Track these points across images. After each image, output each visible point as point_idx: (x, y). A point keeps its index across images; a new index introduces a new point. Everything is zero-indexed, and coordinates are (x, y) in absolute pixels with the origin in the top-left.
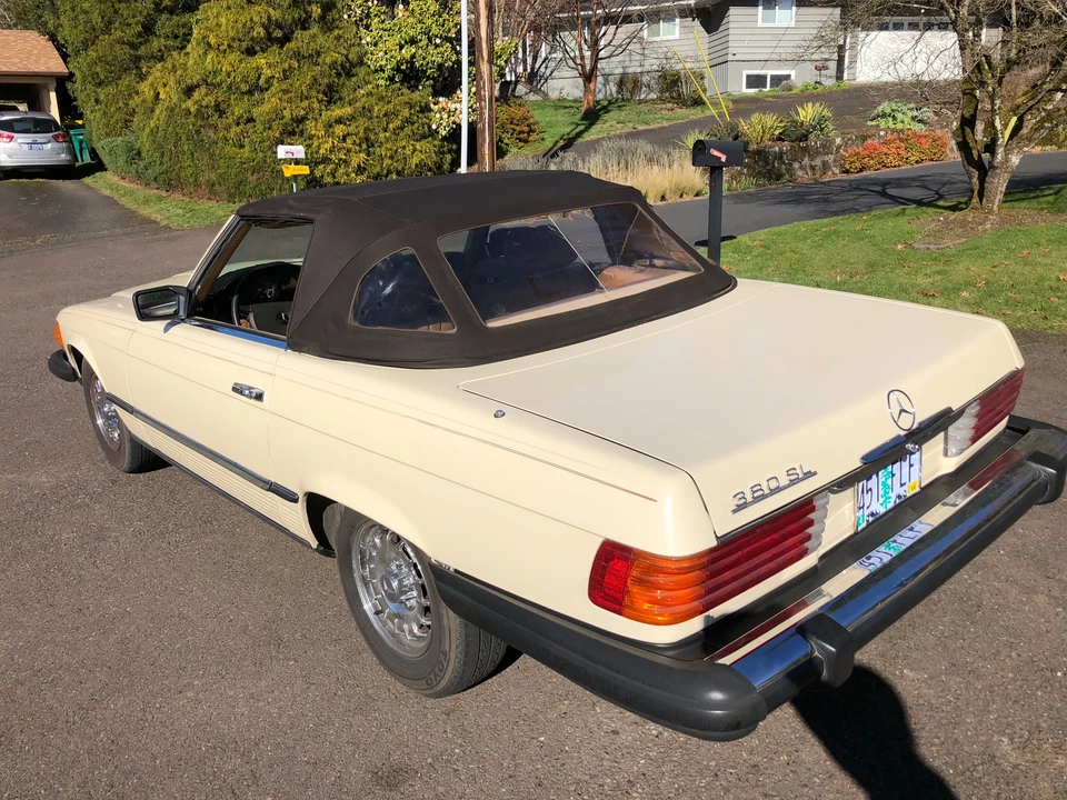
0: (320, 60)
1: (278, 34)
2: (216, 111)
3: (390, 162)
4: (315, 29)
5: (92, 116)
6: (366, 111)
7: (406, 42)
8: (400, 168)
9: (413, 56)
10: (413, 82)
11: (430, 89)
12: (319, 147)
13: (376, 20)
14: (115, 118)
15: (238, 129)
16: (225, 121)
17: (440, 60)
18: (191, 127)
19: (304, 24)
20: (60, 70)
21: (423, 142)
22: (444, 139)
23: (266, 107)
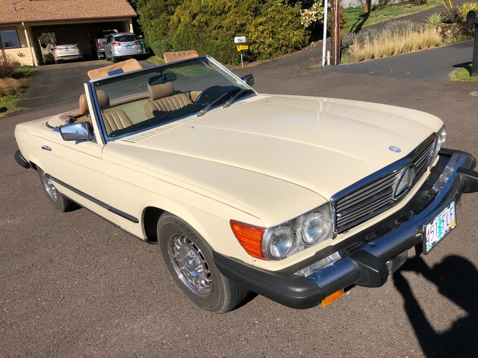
2: (205, 24)
3: (283, 41)
5: (149, 32)
6: (272, 19)
8: (287, 44)
10: (293, 3)
11: (301, 6)
12: (251, 37)
14: (159, 32)
15: (215, 32)
16: (210, 28)
18: (195, 32)
20: (133, 14)
21: (298, 31)
22: (307, 29)
23: (228, 21)
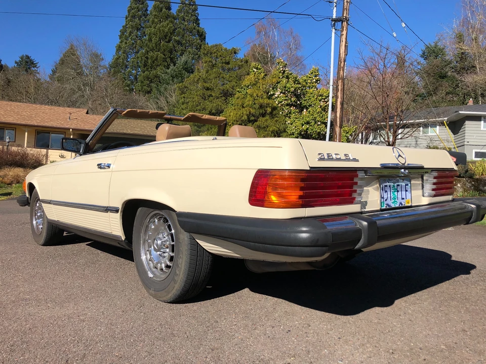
0: (268, 129)
1: (252, 118)
4: (267, 117)
7: (305, 123)
9: (307, 129)
13: (294, 114)
17: (319, 130)
19: (263, 115)
